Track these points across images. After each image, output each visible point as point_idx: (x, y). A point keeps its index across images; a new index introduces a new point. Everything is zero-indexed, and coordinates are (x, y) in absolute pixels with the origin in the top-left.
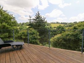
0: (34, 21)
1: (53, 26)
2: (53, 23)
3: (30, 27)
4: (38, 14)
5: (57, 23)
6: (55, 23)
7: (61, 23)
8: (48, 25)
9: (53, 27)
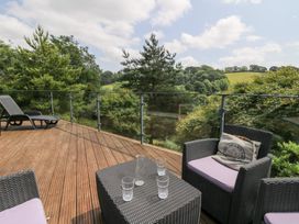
0: (139, 66)
2: (235, 70)
4: (151, 43)
5: (255, 69)
6: (243, 70)
8: (212, 79)
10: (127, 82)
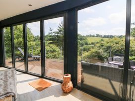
0: (56, 35)
1: (90, 40)
2: (90, 36)
3: (50, 43)
5: (98, 36)
6: (94, 36)
7: (105, 37)
8: (81, 40)
9: (90, 43)
10: (51, 41)
